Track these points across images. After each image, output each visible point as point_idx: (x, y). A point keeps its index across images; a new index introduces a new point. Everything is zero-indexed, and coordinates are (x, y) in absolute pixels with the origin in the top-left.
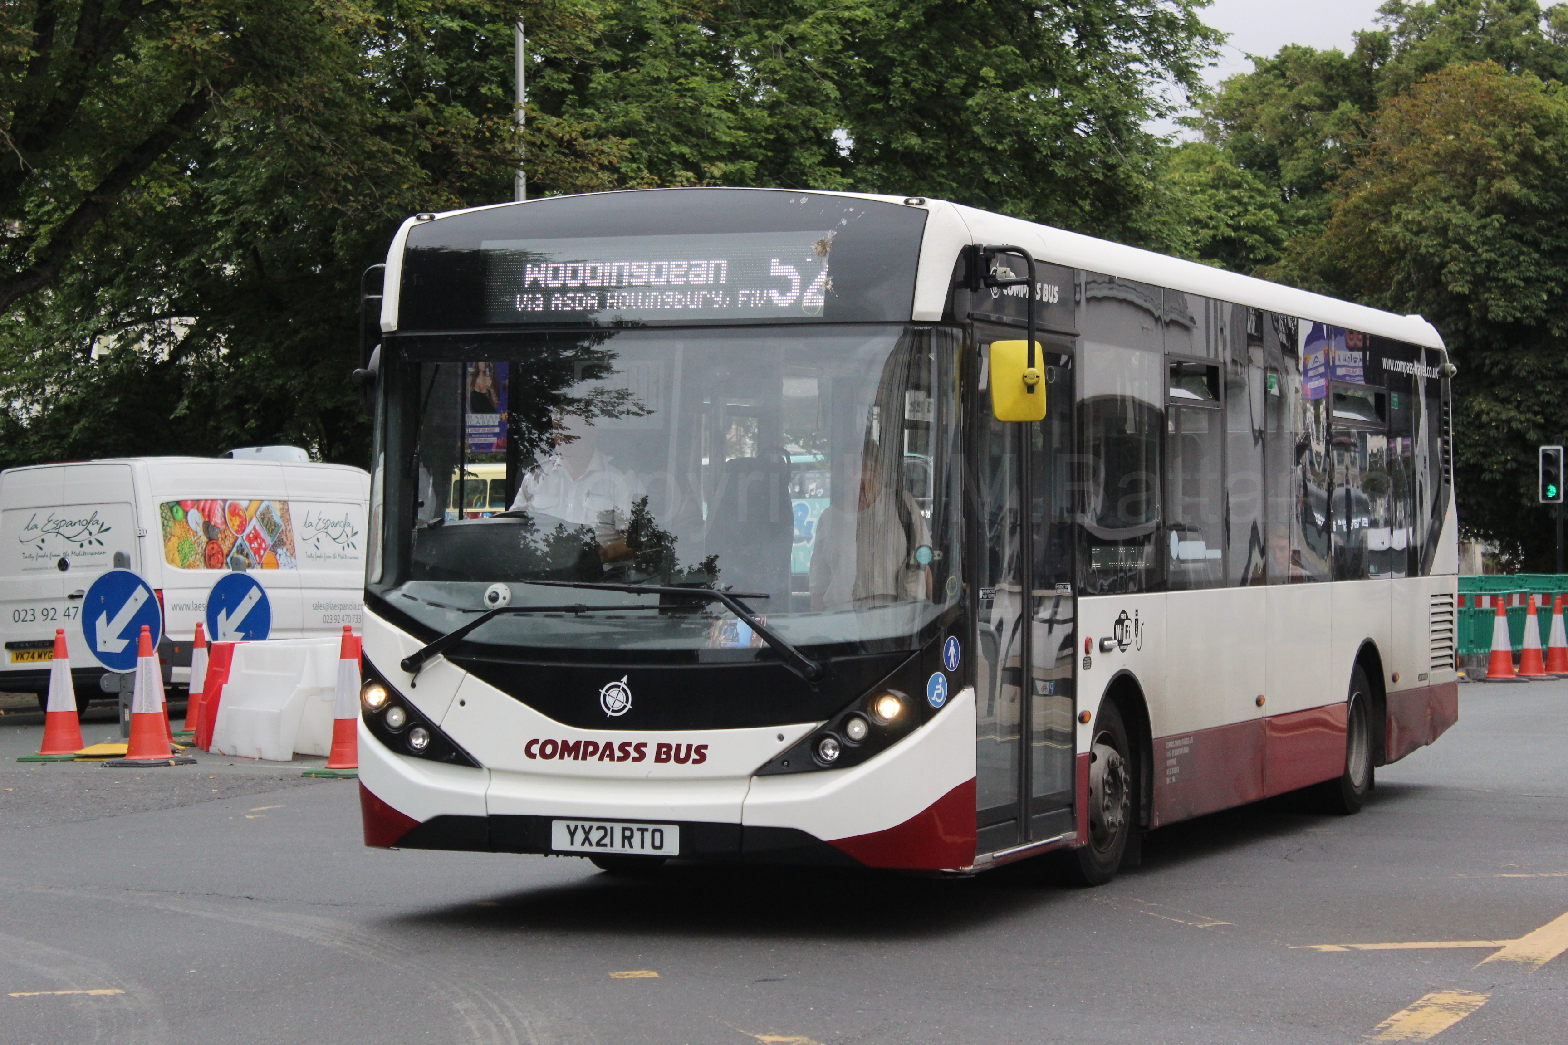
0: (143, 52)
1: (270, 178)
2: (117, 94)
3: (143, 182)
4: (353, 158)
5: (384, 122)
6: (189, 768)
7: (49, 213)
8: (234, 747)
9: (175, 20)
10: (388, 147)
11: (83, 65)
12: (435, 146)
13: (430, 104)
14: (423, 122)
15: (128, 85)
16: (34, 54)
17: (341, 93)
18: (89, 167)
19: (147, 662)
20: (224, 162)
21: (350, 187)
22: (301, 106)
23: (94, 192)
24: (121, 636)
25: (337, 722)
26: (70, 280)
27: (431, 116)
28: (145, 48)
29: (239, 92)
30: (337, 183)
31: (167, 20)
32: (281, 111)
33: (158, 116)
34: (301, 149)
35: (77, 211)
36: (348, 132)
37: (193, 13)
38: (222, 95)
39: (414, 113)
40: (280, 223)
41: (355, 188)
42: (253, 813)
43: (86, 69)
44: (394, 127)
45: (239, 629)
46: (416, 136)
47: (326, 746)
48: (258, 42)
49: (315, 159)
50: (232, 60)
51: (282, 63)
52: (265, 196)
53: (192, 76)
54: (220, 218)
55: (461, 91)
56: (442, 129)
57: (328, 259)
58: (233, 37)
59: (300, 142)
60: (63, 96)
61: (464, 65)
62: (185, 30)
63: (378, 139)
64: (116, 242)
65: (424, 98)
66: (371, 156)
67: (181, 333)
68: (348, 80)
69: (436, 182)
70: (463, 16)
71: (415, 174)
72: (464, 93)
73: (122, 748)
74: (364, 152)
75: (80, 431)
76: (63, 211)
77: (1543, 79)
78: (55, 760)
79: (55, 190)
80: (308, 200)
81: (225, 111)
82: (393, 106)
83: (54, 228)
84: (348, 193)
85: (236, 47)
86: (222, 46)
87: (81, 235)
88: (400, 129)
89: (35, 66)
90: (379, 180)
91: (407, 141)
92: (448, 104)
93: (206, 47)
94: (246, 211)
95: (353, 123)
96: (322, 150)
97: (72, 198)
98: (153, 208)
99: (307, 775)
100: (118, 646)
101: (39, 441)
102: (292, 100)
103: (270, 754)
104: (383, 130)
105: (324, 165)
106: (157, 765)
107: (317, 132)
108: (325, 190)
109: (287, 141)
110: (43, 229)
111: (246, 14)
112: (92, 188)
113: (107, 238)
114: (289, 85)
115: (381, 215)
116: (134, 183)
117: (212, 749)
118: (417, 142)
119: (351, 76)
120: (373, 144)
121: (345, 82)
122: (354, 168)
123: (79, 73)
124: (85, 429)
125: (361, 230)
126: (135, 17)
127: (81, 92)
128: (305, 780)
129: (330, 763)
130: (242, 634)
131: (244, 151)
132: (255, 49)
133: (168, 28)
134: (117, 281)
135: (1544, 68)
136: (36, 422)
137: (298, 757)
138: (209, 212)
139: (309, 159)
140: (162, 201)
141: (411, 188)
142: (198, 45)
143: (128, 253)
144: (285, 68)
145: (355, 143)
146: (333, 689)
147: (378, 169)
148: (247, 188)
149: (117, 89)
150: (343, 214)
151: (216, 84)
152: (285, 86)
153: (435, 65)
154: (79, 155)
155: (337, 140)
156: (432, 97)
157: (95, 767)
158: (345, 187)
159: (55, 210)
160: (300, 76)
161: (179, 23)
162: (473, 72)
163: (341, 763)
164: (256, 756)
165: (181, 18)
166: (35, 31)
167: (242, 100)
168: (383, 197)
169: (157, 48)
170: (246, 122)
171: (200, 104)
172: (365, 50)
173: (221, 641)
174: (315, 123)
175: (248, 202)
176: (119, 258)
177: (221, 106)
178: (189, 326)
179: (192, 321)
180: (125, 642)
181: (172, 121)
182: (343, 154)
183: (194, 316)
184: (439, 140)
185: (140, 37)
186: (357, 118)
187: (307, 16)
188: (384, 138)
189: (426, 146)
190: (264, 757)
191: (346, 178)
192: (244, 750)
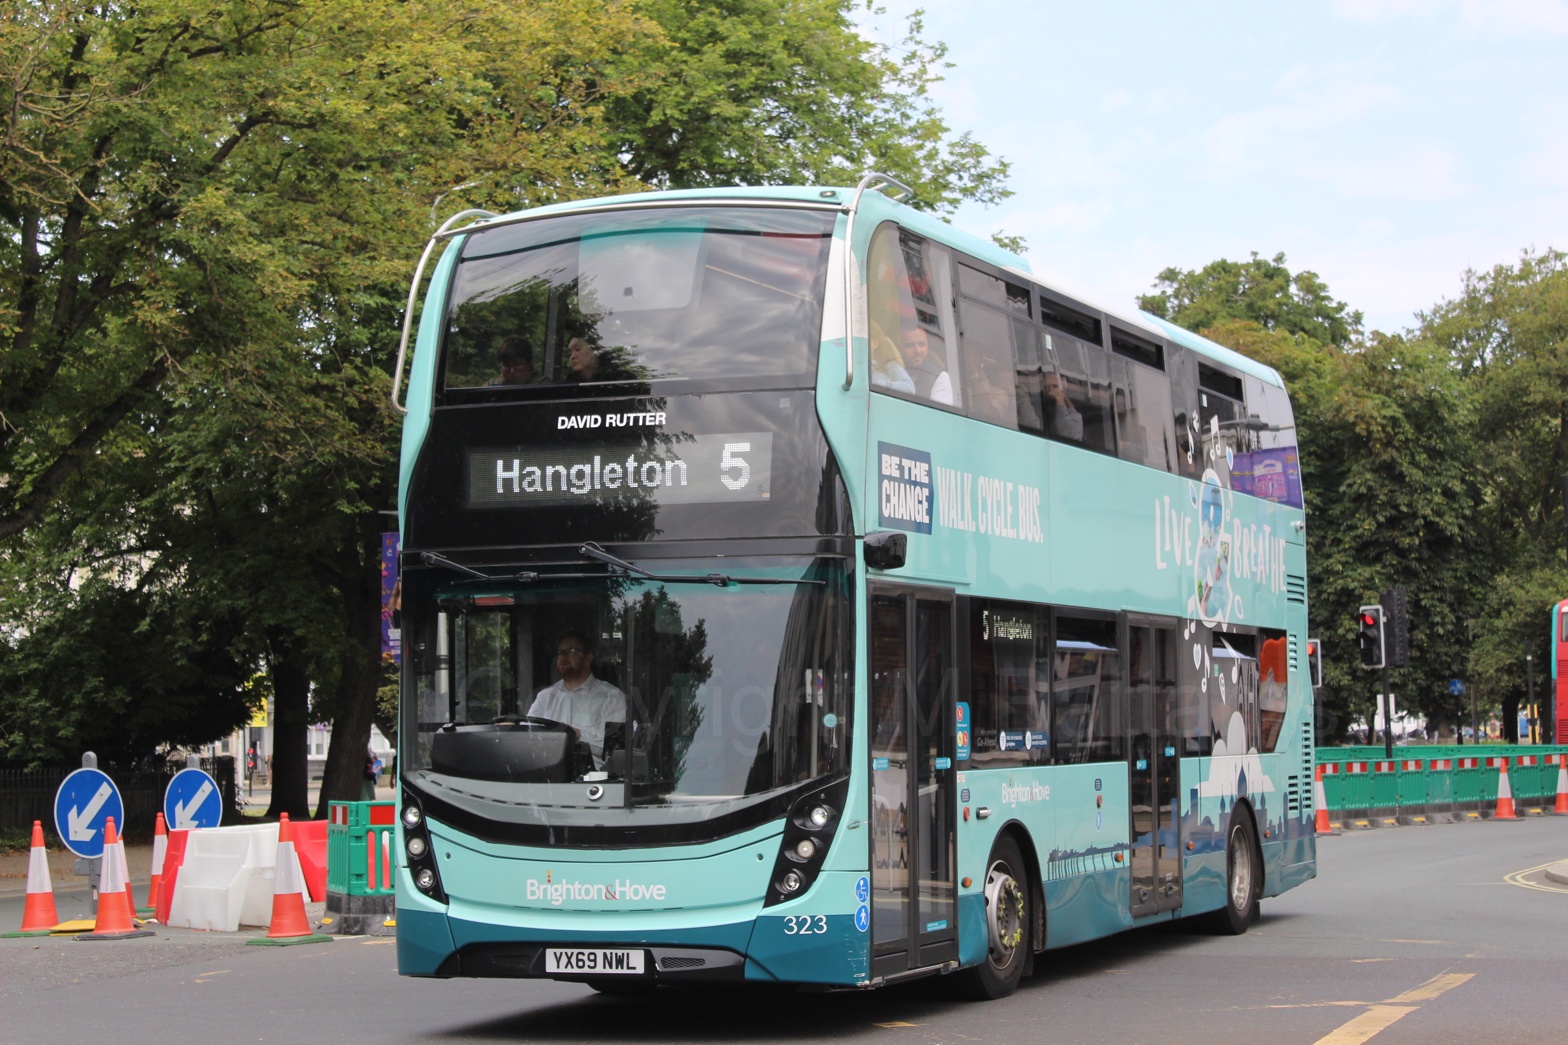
0: (110, 327)
1: (220, 431)
2: (90, 363)
3: (111, 438)
4: (291, 413)
5: (318, 383)
6: (149, 939)
7: (32, 465)
8: (189, 921)
9: (138, 299)
10: (320, 403)
11: (60, 339)
12: (361, 402)
13: (357, 368)
14: (351, 383)
15: (97, 356)
16: (17, 329)
17: (280, 359)
18: (65, 424)
19: (112, 848)
20: (181, 418)
21: (288, 438)
22: (246, 370)
23: (70, 447)
24: (90, 827)
25: (277, 897)
26: (48, 520)
27: (358, 378)
28: (112, 323)
29: (193, 359)
30: (277, 436)
31: (132, 300)
32: (229, 374)
33: (125, 380)
34: (245, 406)
35: (55, 463)
36: (286, 392)
37: (153, 293)
38: (179, 362)
39: (342, 375)
40: (228, 468)
41: (293, 439)
42: (201, 978)
43: (62, 342)
44: (326, 387)
45: (193, 819)
46: (345, 394)
47: (267, 916)
48: (209, 317)
49: (257, 415)
50: (187, 332)
51: (230, 334)
52: (217, 446)
53: (153, 346)
54: (177, 464)
55: (382, 356)
56: (367, 387)
57: (272, 500)
58: (188, 313)
59: (245, 401)
60: (42, 365)
61: (384, 334)
62: (146, 307)
63: (312, 398)
64: (89, 488)
65: (352, 362)
66: (305, 411)
67: (146, 565)
68: (286, 349)
69: (362, 432)
70: (384, 293)
71: (343, 426)
72: (385, 357)
73: (91, 924)
74: (300, 408)
75: (58, 648)
76: (43, 463)
77: (1293, 333)
78: (33, 936)
79: (37, 446)
80: (252, 449)
81: (183, 378)
82: (325, 370)
83: (35, 478)
84: (287, 443)
85: (190, 321)
86: (177, 320)
87: (58, 483)
88: (331, 389)
89: (20, 341)
90: (313, 432)
91: (337, 398)
92: (370, 366)
93: (164, 322)
94: (199, 459)
95: (289, 383)
96: (264, 407)
97: (51, 452)
98: (120, 460)
99: (249, 943)
100: (87, 835)
101: (23, 659)
102: (238, 365)
103: (219, 926)
104: (315, 389)
105: (266, 420)
106: (120, 938)
107: (259, 391)
108: (266, 441)
109: (234, 400)
110: (29, 478)
111: (199, 295)
112: (68, 442)
113: (82, 485)
114: (236, 352)
115: (315, 460)
116: (104, 438)
117: (170, 923)
118: (346, 399)
119: (288, 344)
120: (307, 401)
121: (284, 350)
122: (291, 422)
123: (56, 346)
124: (63, 646)
125: (299, 475)
126: (104, 297)
127: (58, 362)
128: (249, 948)
129: (271, 932)
130: (197, 823)
131: (197, 409)
132: (206, 323)
133: (133, 307)
134: (90, 520)
135: (1295, 325)
136: (23, 642)
137: (243, 927)
138: (168, 460)
139: (252, 415)
140: (129, 454)
141: (342, 438)
142: (157, 320)
143: (100, 497)
144: (232, 340)
145: (293, 400)
146: (272, 868)
147: (312, 422)
148: (200, 440)
149: (88, 359)
150: (283, 461)
151: (173, 353)
152: (232, 353)
153: (361, 334)
154: (56, 415)
155: (277, 398)
156: (358, 361)
157: (67, 939)
158: (284, 438)
159: (36, 462)
160: (245, 345)
161: (141, 302)
162: (392, 339)
163: (279, 932)
164: (208, 928)
165: (145, 299)
166: (19, 309)
167: (196, 366)
168: (316, 446)
169: (124, 324)
170: (200, 384)
171: (160, 371)
172: (301, 321)
173: (178, 829)
174: (258, 384)
175: (201, 451)
176: (92, 502)
177: (178, 372)
178: (153, 559)
179: (156, 554)
180: (93, 832)
181: (137, 385)
182: (282, 410)
183: (158, 550)
184: (364, 397)
185: (108, 315)
186: (294, 380)
187: (251, 295)
188: (317, 396)
189: (352, 401)
190: (214, 928)
191: (285, 430)
192: (197, 923)
